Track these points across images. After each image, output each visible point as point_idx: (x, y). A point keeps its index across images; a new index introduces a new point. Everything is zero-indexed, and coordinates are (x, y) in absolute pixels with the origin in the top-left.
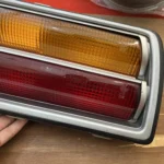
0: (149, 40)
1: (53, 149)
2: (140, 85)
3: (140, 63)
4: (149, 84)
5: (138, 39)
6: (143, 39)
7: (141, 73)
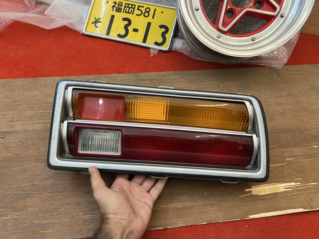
0: (251, 103)
1: (187, 204)
2: (252, 137)
3: (248, 121)
4: (258, 136)
5: (244, 103)
6: (247, 103)
7: (250, 128)
